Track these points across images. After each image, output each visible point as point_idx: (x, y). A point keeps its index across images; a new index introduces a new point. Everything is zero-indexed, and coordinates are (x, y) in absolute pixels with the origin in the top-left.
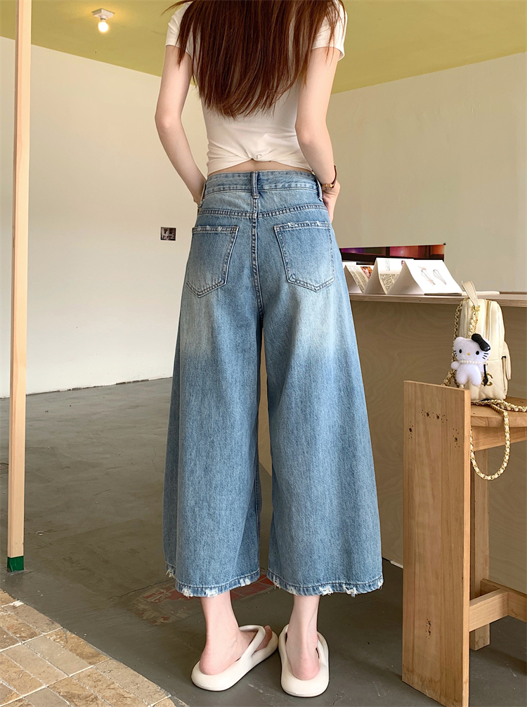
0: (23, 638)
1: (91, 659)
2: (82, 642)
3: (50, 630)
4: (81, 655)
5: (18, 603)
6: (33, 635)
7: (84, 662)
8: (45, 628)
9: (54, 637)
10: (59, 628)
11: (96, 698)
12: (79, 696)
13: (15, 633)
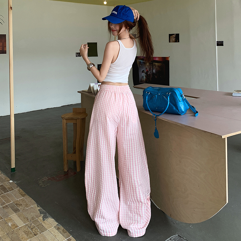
0: (10, 191)
1: (23, 196)
2: (23, 191)
3: (17, 188)
4: (21, 195)
5: (11, 181)
6: (12, 190)
9: (17, 190)
10: (19, 188)
11: (22, 205)
12: (18, 204)
13: (9, 189)
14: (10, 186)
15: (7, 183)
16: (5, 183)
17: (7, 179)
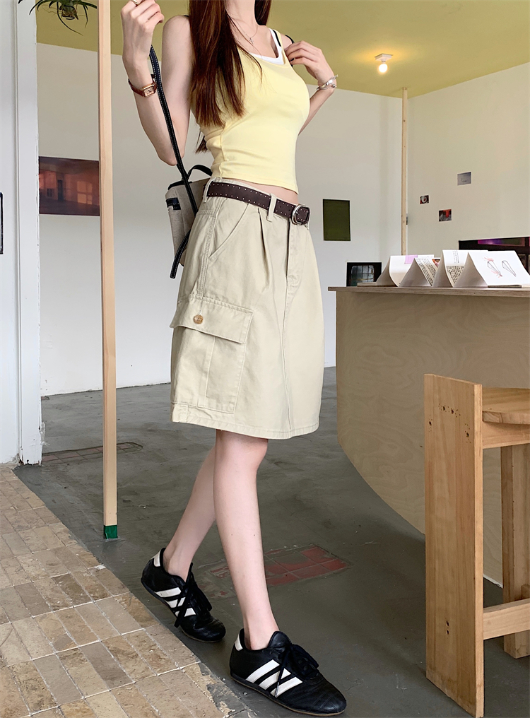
1: (143, 622)
2: (142, 606)
3: (120, 593)
4: (137, 618)
5: (101, 567)
6: (104, 596)
7: (138, 624)
8: (116, 591)
9: (121, 599)
11: (137, 655)
12: (123, 653)
13: (90, 593)
14: (95, 581)
15: (88, 572)
16: (80, 569)
17: (86, 559)
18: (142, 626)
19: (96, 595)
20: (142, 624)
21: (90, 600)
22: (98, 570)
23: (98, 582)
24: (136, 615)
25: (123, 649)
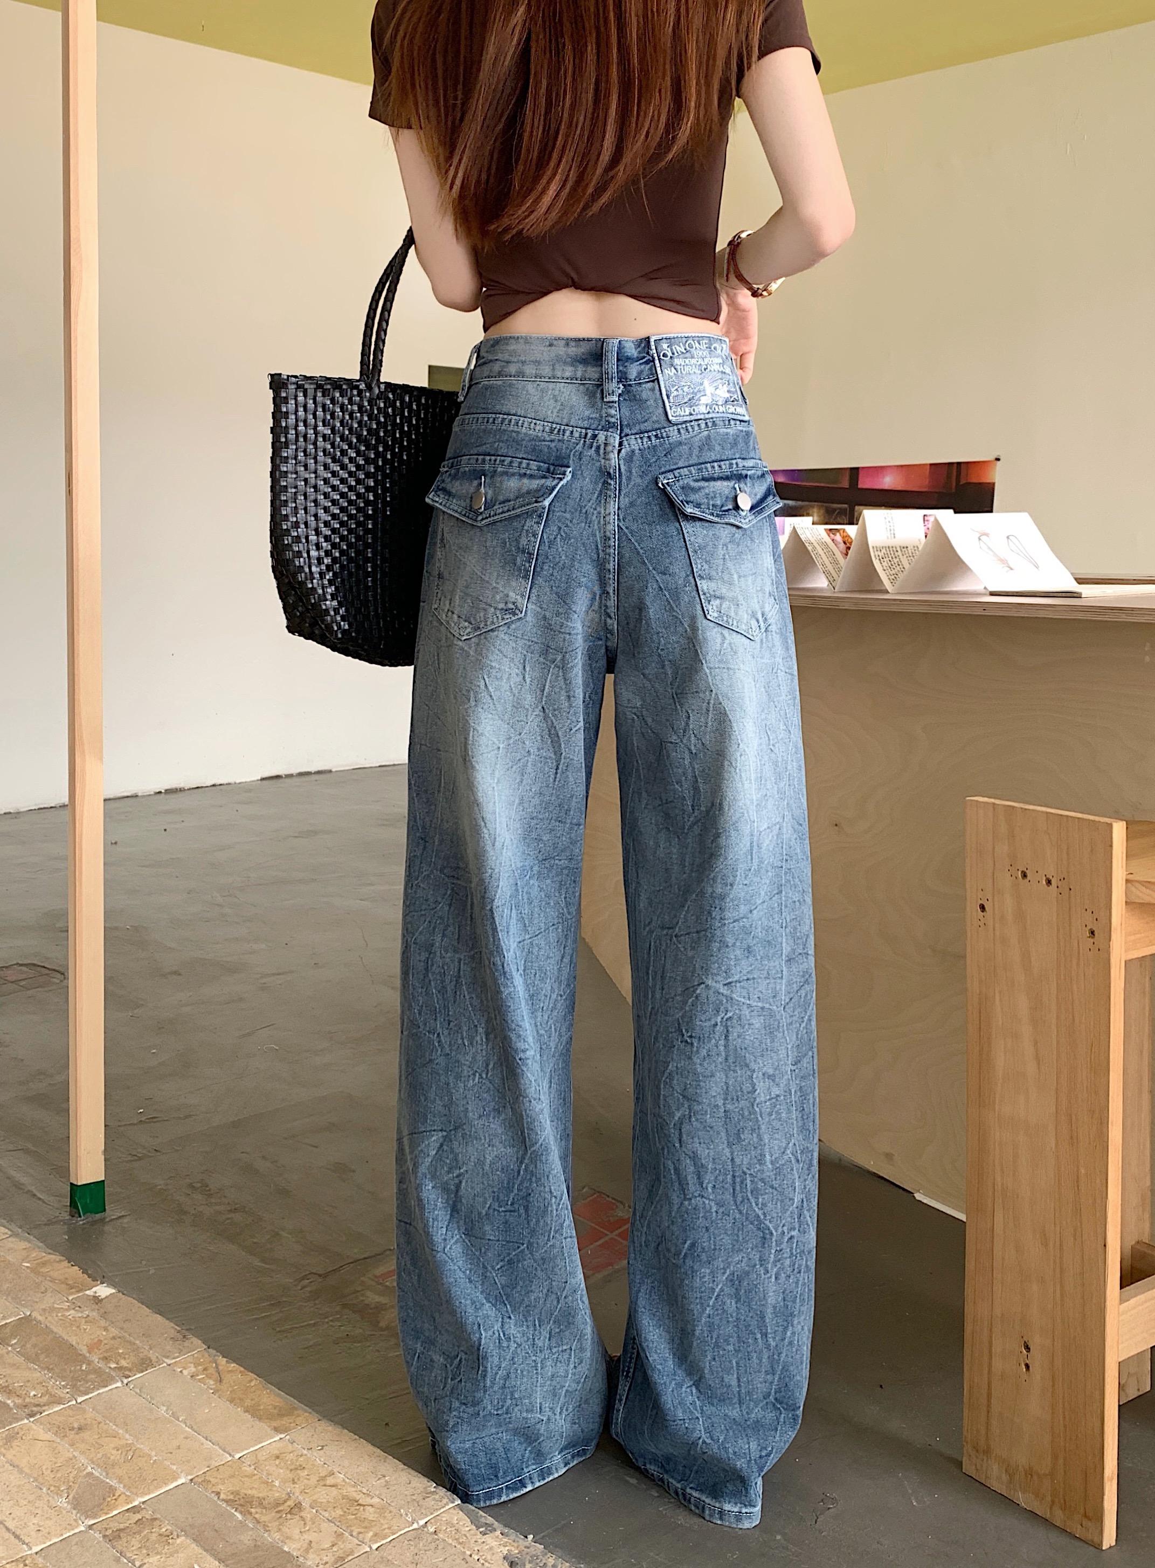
0: (125, 1373)
1: (277, 1420)
2: (254, 1380)
3: (180, 1351)
4: (254, 1412)
5: (104, 1291)
6: (145, 1364)
7: (263, 1426)
8: (168, 1348)
9: (193, 1369)
10: (198, 1347)
12: (261, 1502)
13: (106, 1359)
14: (106, 1329)
15: (74, 1305)
16: (48, 1300)
17: (54, 1274)
18: (277, 1430)
19: (124, 1363)
20: (274, 1424)
21: (113, 1380)
22: (96, 1300)
23: (114, 1331)
24: (248, 1402)
25: (254, 1492)
